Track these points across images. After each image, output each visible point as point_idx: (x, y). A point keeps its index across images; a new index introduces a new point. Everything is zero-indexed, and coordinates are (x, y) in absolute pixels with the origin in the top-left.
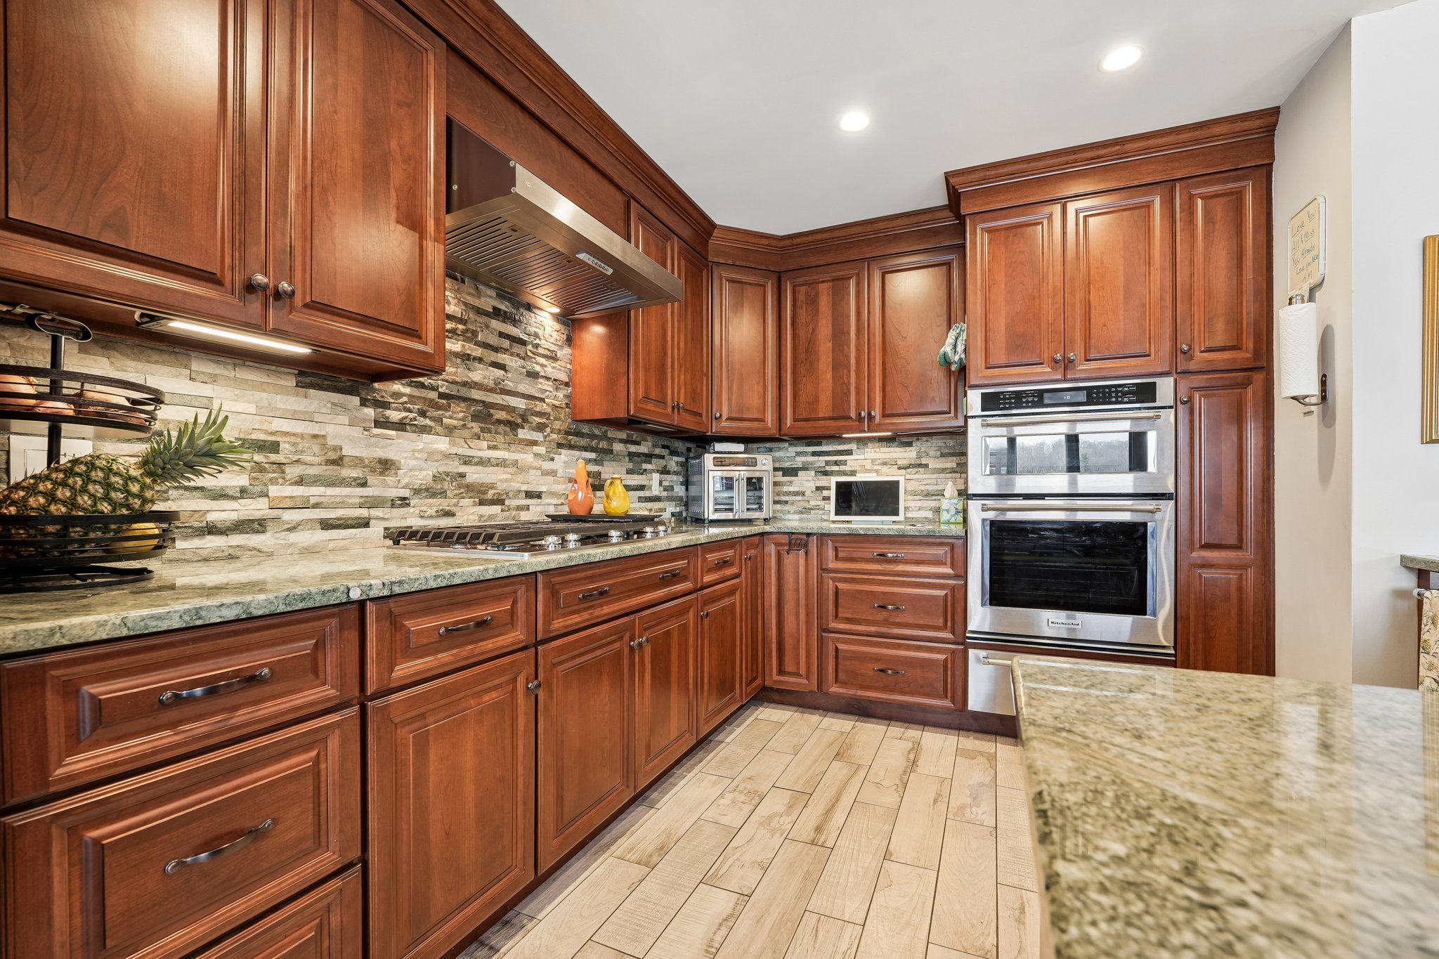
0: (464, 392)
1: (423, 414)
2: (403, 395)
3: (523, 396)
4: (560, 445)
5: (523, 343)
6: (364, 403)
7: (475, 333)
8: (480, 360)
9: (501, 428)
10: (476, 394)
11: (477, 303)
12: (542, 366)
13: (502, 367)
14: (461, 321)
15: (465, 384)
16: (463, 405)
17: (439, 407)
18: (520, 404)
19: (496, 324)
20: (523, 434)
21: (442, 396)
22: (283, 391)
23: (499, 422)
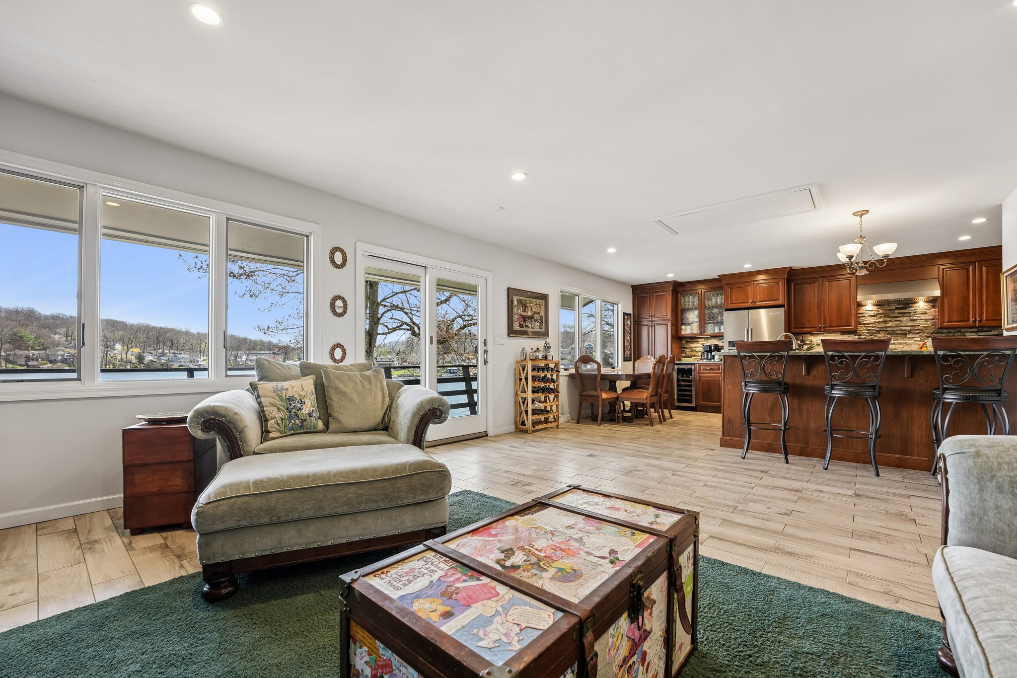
0: (884, 329)
1: (871, 335)
2: (865, 333)
3: (909, 326)
4: (927, 337)
5: (910, 313)
6: (855, 335)
7: (889, 315)
8: (890, 321)
9: (899, 335)
10: (889, 329)
11: (889, 308)
12: (918, 317)
13: (901, 321)
14: (883, 314)
15: (885, 327)
16: (884, 332)
17: (876, 333)
18: (909, 328)
19: (896, 311)
20: (908, 336)
21: (877, 331)
22: (839, 336)
23: (898, 334)
